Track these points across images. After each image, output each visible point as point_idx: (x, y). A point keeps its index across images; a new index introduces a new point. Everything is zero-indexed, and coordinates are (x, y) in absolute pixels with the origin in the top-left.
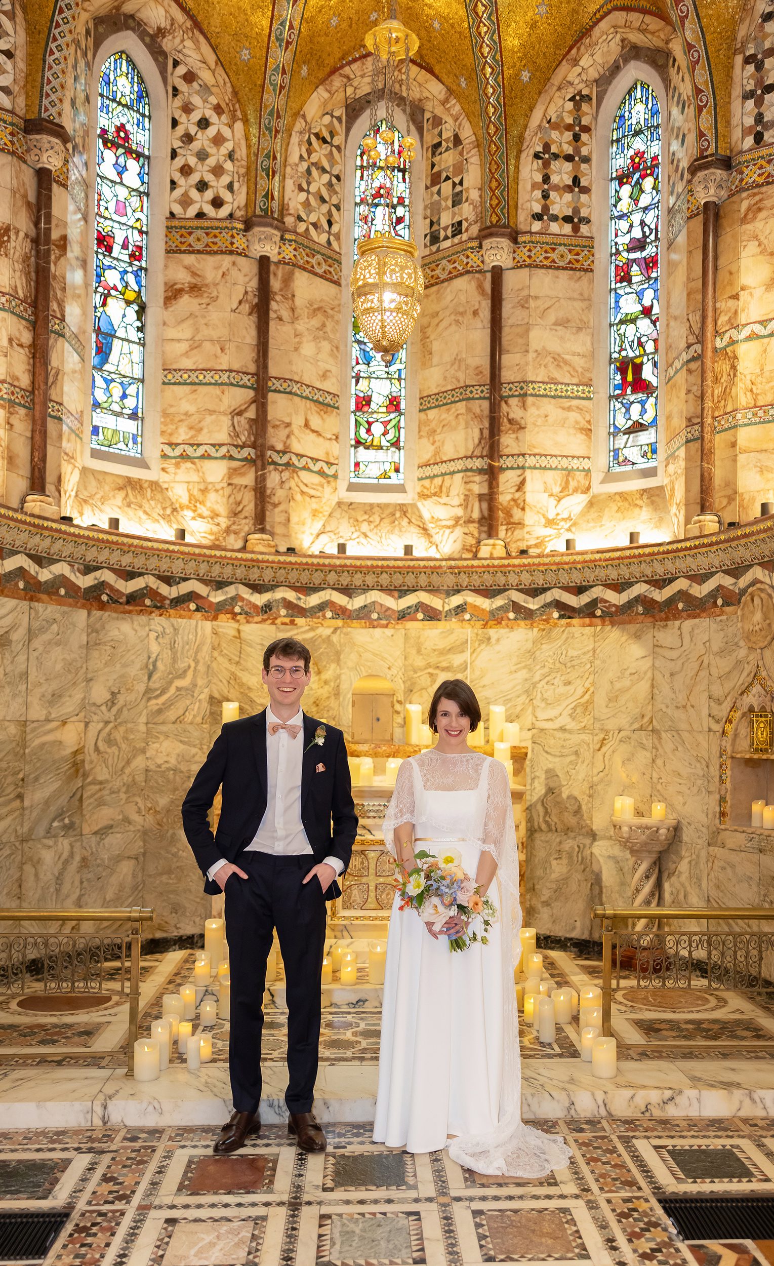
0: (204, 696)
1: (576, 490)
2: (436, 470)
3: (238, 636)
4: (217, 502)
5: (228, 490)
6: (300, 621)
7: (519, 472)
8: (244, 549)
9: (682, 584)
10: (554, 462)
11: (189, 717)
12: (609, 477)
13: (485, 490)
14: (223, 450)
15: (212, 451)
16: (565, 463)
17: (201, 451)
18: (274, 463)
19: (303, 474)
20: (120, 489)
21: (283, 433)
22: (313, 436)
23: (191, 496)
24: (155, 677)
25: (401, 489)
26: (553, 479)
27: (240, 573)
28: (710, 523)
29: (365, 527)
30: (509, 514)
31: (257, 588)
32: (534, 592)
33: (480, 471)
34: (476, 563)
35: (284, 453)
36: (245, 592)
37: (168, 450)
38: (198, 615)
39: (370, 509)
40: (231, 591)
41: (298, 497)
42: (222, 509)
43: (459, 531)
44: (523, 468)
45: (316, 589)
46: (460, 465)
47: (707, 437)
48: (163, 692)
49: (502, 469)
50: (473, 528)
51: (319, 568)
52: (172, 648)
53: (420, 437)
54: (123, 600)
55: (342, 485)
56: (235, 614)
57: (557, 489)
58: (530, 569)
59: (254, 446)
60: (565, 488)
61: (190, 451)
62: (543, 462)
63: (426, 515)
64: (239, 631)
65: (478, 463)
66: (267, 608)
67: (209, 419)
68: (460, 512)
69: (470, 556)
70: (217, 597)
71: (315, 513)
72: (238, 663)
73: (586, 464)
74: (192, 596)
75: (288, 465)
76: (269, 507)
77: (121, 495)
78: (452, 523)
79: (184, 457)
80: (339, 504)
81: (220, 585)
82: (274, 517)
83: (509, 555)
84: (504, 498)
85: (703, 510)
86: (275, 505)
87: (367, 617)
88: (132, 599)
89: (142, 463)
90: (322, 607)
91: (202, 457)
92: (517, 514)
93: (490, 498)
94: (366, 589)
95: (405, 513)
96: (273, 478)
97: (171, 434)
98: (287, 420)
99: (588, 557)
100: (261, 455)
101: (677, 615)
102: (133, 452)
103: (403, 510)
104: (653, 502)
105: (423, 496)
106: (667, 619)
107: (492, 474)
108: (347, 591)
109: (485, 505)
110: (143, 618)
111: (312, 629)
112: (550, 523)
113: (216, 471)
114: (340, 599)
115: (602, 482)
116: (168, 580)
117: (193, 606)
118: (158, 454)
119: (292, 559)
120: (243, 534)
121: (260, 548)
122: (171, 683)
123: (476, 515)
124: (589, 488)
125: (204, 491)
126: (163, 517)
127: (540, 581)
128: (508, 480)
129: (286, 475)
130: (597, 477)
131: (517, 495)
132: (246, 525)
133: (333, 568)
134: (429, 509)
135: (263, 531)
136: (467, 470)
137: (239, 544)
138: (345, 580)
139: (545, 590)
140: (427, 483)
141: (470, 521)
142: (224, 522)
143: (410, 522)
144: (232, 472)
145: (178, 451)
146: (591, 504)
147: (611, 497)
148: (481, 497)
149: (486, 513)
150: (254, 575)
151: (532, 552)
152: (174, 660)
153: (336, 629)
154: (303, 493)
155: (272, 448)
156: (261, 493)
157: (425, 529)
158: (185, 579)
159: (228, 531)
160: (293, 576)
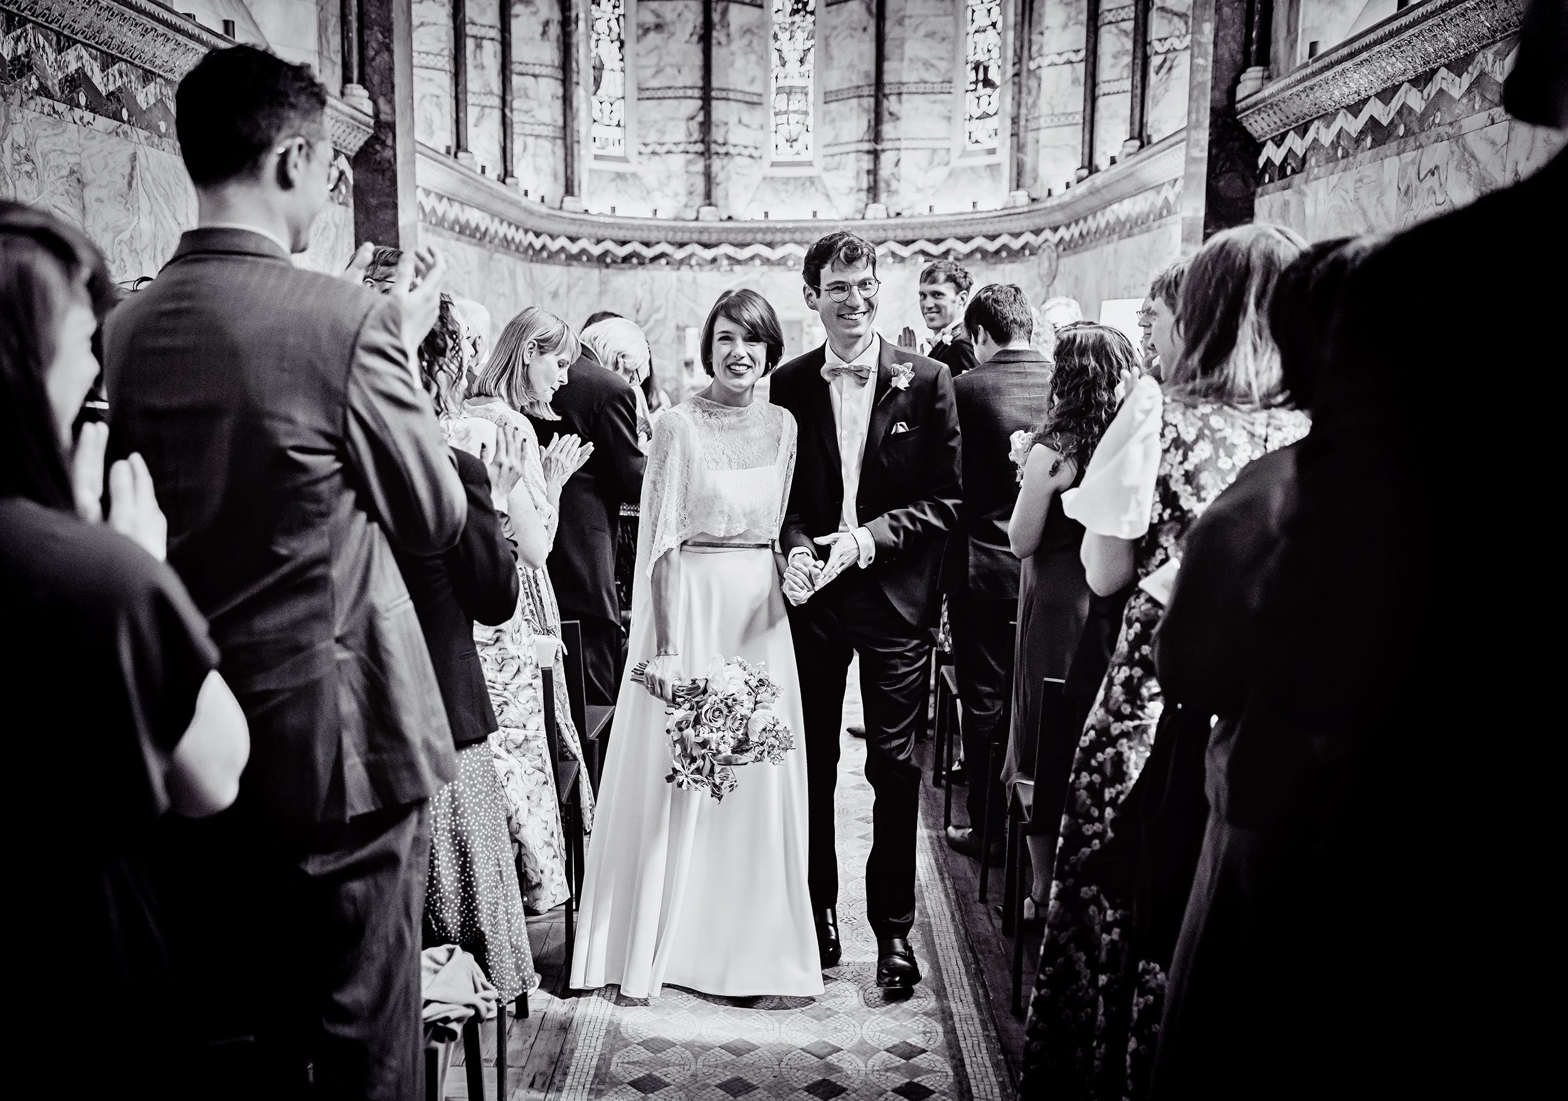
0: (673, 325)
1: (939, 164)
2: (836, 150)
3: (695, 281)
4: (679, 185)
5: (685, 176)
6: (737, 268)
7: (896, 152)
8: (697, 219)
9: (1005, 239)
10: (922, 144)
11: (663, 340)
12: (965, 153)
13: (871, 166)
14: (681, 147)
15: (674, 148)
16: (931, 144)
17: (665, 148)
18: (717, 153)
19: (737, 159)
20: (613, 180)
21: (722, 130)
22: (744, 129)
23: (660, 182)
24: (641, 312)
25: (810, 164)
26: (922, 157)
27: (695, 236)
28: (1022, 197)
29: (783, 195)
30: (888, 184)
31: (707, 246)
32: (907, 243)
33: (869, 152)
34: (863, 222)
35: (724, 144)
36: (698, 249)
37: (643, 149)
38: (668, 267)
39: (787, 181)
40: (688, 250)
41: (734, 177)
42: (682, 191)
43: (853, 197)
44: (899, 149)
45: (748, 245)
46: (853, 147)
47: (1022, 134)
48: (646, 322)
49: (883, 151)
50: (863, 195)
51: (750, 230)
52: (651, 292)
53: (824, 123)
54: (619, 260)
55: (766, 163)
56: (691, 266)
57: (925, 164)
58: (903, 227)
59: (703, 141)
60: (931, 162)
61: (658, 149)
62: (915, 144)
63: (828, 184)
64: (695, 278)
65: (867, 146)
66: (714, 260)
67: (671, 124)
68: (853, 183)
69: (860, 216)
70: (680, 254)
71: (746, 187)
72: (694, 301)
73: (947, 144)
74: (662, 255)
75: (727, 154)
76: (714, 187)
77: (613, 185)
78: (847, 191)
79: (654, 153)
80: (764, 178)
81: (681, 245)
82: (718, 193)
83: (889, 216)
84: (885, 172)
85: (1018, 187)
86: (718, 184)
87: (785, 264)
88: (626, 259)
89: (625, 160)
90: (752, 258)
91: (668, 152)
92: (894, 185)
93: (874, 172)
94: (784, 243)
95: (812, 183)
96: (717, 164)
97: (645, 137)
98: (725, 120)
99: (944, 219)
100: (708, 149)
101: (1001, 261)
102: (617, 151)
103: (811, 180)
104: (993, 175)
105: (826, 169)
106: (995, 263)
107: (875, 154)
108: (770, 245)
109: (871, 178)
110: (632, 273)
111: (746, 274)
112: (919, 190)
113: (677, 162)
114: (765, 251)
115: (961, 157)
116: (647, 244)
117: (663, 261)
118: (636, 153)
119: (730, 224)
120: (696, 208)
121: (709, 218)
122: (650, 316)
123: (865, 186)
124: (947, 164)
125: (669, 178)
126: (643, 198)
127: (910, 236)
128: (887, 159)
129: (726, 160)
130: (955, 153)
131: (895, 170)
132: (699, 200)
133: (760, 230)
134: (831, 180)
135: (710, 205)
136: (858, 151)
137: (694, 216)
138: (769, 238)
139: (913, 241)
140: (829, 159)
141: (860, 190)
142: (683, 199)
143: (817, 190)
144: (689, 162)
145: (650, 149)
146: (950, 174)
147: (964, 170)
148: (869, 172)
149: (872, 183)
150: (705, 238)
151: (905, 213)
152: (653, 300)
153: (763, 274)
154: (738, 173)
155: (715, 142)
156: (708, 176)
157: (828, 196)
158: (658, 243)
159: (686, 206)
160: (732, 237)
